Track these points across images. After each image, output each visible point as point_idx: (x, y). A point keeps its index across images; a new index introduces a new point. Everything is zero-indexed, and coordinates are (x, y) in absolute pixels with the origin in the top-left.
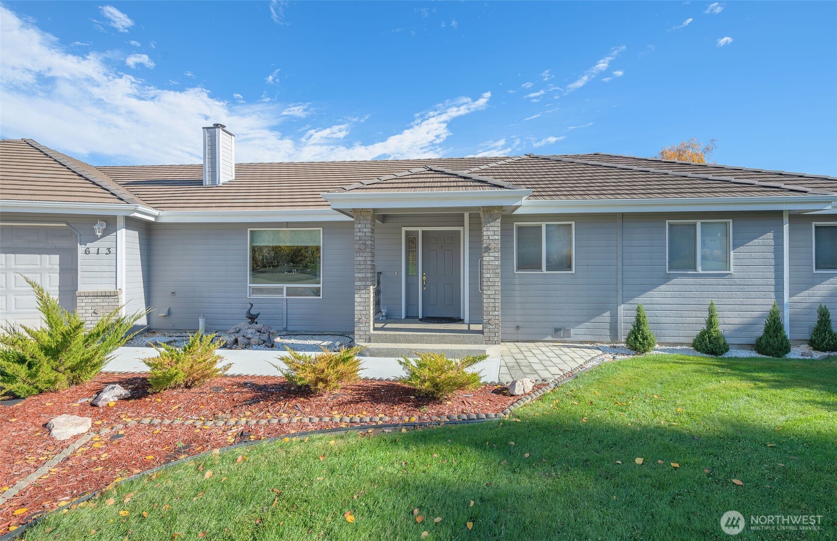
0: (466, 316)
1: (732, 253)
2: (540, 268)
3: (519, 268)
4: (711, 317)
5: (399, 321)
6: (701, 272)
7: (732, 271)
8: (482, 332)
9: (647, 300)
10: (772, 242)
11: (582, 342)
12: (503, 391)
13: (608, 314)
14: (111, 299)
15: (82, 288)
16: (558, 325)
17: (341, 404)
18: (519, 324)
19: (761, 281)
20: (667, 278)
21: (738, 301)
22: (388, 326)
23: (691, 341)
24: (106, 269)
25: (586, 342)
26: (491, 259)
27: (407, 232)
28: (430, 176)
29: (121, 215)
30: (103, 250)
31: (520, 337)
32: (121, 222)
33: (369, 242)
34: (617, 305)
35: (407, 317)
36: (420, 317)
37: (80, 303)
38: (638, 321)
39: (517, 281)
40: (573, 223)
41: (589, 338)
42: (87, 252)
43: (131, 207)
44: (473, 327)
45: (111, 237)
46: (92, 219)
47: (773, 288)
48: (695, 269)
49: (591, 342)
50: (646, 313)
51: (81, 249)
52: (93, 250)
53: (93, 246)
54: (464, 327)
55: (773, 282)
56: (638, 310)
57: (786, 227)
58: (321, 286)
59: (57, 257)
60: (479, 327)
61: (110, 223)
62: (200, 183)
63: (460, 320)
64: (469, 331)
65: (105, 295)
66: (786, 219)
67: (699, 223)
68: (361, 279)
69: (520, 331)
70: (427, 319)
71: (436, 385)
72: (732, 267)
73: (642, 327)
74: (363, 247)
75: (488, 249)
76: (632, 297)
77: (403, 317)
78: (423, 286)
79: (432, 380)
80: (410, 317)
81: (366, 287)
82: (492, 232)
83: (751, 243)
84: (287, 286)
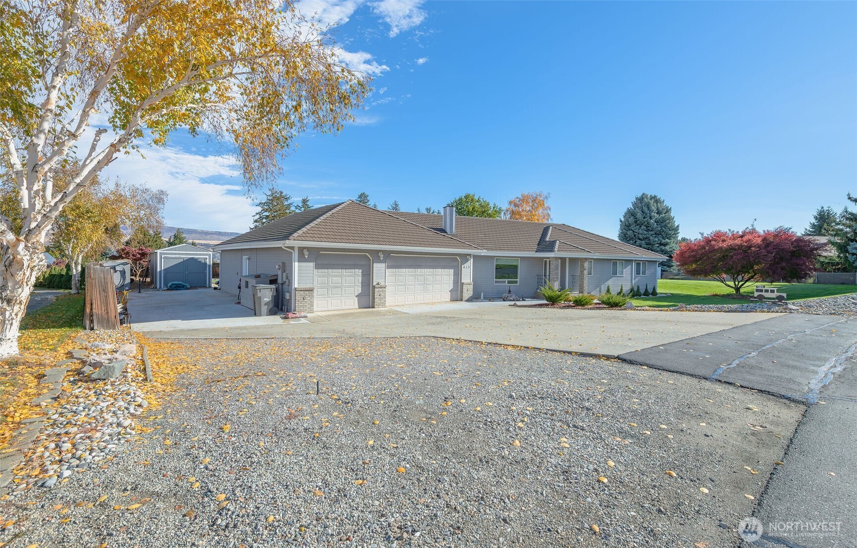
1: (624, 270)
6: (618, 275)
7: (624, 275)
9: (607, 283)
10: (630, 268)
13: (599, 288)
15: (464, 281)
19: (628, 278)
20: (611, 277)
24: (468, 273)
26: (586, 272)
29: (472, 254)
30: (467, 267)
34: (601, 285)
42: (464, 267)
45: (469, 262)
46: (465, 255)
47: (630, 280)
53: (465, 265)
55: (630, 278)
58: (518, 280)
59: (453, 270)
61: (469, 257)
65: (469, 284)
67: (618, 262)
76: (604, 283)
83: (627, 268)
84: (507, 280)
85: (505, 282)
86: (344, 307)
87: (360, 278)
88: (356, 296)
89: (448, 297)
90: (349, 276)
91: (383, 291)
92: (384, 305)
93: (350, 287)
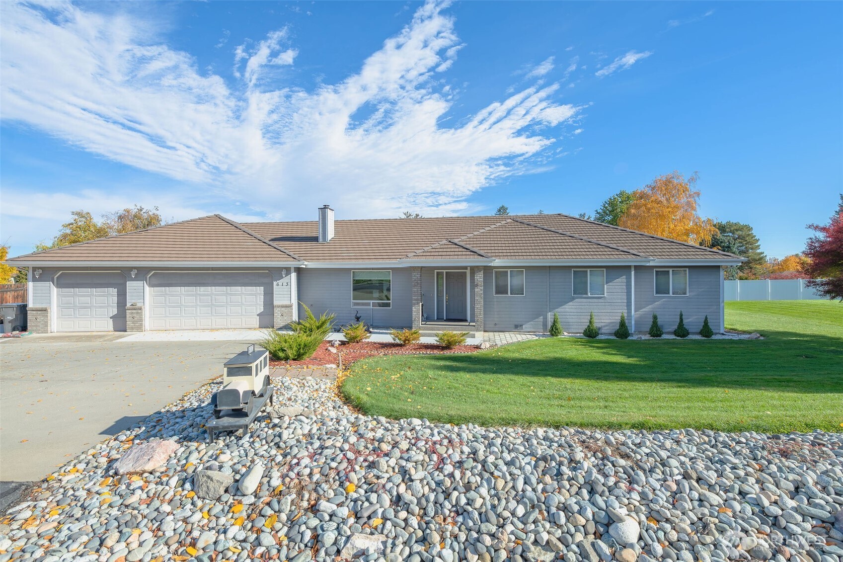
0: (469, 318)
1: (605, 286)
2: (507, 293)
3: (497, 293)
4: (591, 319)
5: (434, 321)
6: (590, 296)
7: (605, 295)
8: (474, 326)
9: (562, 310)
10: (625, 281)
11: (529, 332)
12: (477, 347)
13: (542, 317)
14: (289, 309)
15: (276, 303)
16: (516, 323)
17: (415, 349)
18: (497, 322)
19: (620, 301)
20: (573, 299)
21: (609, 311)
22: (428, 323)
23: (583, 331)
24: (286, 293)
25: (531, 332)
26: (479, 290)
27: (437, 272)
28: (452, 250)
29: (292, 267)
30: (285, 284)
31: (497, 329)
32: (293, 270)
33: (419, 282)
34: (547, 312)
35: (437, 319)
36: (445, 319)
37: (276, 310)
38: (554, 321)
39: (495, 300)
40: (524, 270)
41: (533, 330)
42: (278, 285)
43: (301, 263)
44: (471, 324)
45: (289, 276)
46: (281, 269)
47: (625, 304)
48: (587, 294)
49: (533, 332)
50: (558, 317)
51: (275, 283)
52: (280, 284)
53: (280, 282)
54: (467, 324)
55: (625, 301)
56: (555, 315)
57: (633, 273)
58: (390, 301)
59: (262, 288)
60: (474, 324)
61: (288, 270)
62: (316, 239)
63: (466, 321)
64: (469, 325)
65: (286, 307)
66: (633, 269)
67: (589, 270)
68: (415, 300)
69: (497, 326)
70: (448, 320)
71: (449, 343)
72: (605, 293)
73: (556, 324)
74: (416, 284)
75: (477, 285)
76: (555, 309)
77: (436, 319)
78: (446, 302)
79: (448, 340)
80: (440, 319)
81: (418, 304)
82: (479, 277)
83: (615, 281)
84: (372, 301)
85: (368, 304)
86: (94, 329)
87: (115, 299)
88: (111, 318)
89: (256, 321)
90: (100, 296)
91: (137, 313)
92: (139, 328)
93: (101, 307)
